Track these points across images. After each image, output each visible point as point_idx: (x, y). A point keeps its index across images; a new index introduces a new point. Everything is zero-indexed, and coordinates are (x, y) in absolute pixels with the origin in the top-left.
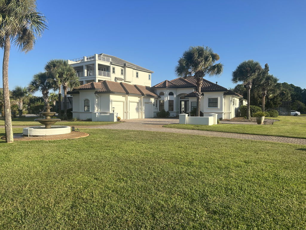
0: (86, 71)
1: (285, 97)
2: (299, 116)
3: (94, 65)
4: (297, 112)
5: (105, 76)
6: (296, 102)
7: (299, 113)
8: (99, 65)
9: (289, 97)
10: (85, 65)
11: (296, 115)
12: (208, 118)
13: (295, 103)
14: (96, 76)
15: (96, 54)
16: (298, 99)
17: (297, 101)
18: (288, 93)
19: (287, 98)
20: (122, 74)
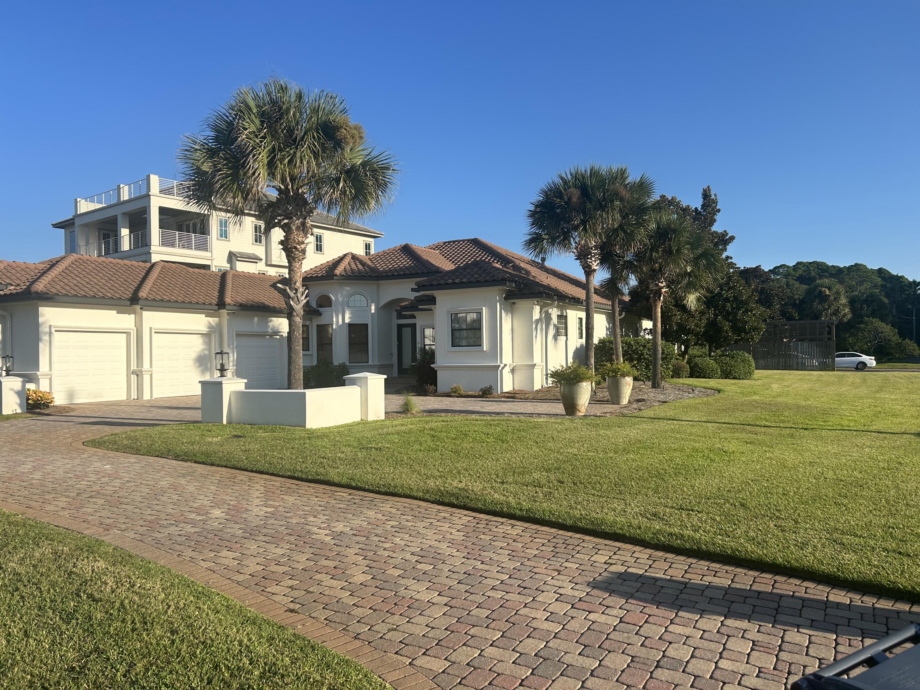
0: (125, 232)
1: (829, 307)
2: (872, 370)
3: (144, 212)
4: (865, 358)
5: (189, 248)
6: (866, 324)
7: (870, 361)
8: (163, 211)
9: (844, 305)
10: (124, 214)
11: (862, 367)
12: (305, 393)
13: (862, 326)
14: (153, 248)
15: (152, 176)
16: (873, 314)
17: (871, 319)
18: (838, 293)
19: (836, 312)
20: (258, 240)
